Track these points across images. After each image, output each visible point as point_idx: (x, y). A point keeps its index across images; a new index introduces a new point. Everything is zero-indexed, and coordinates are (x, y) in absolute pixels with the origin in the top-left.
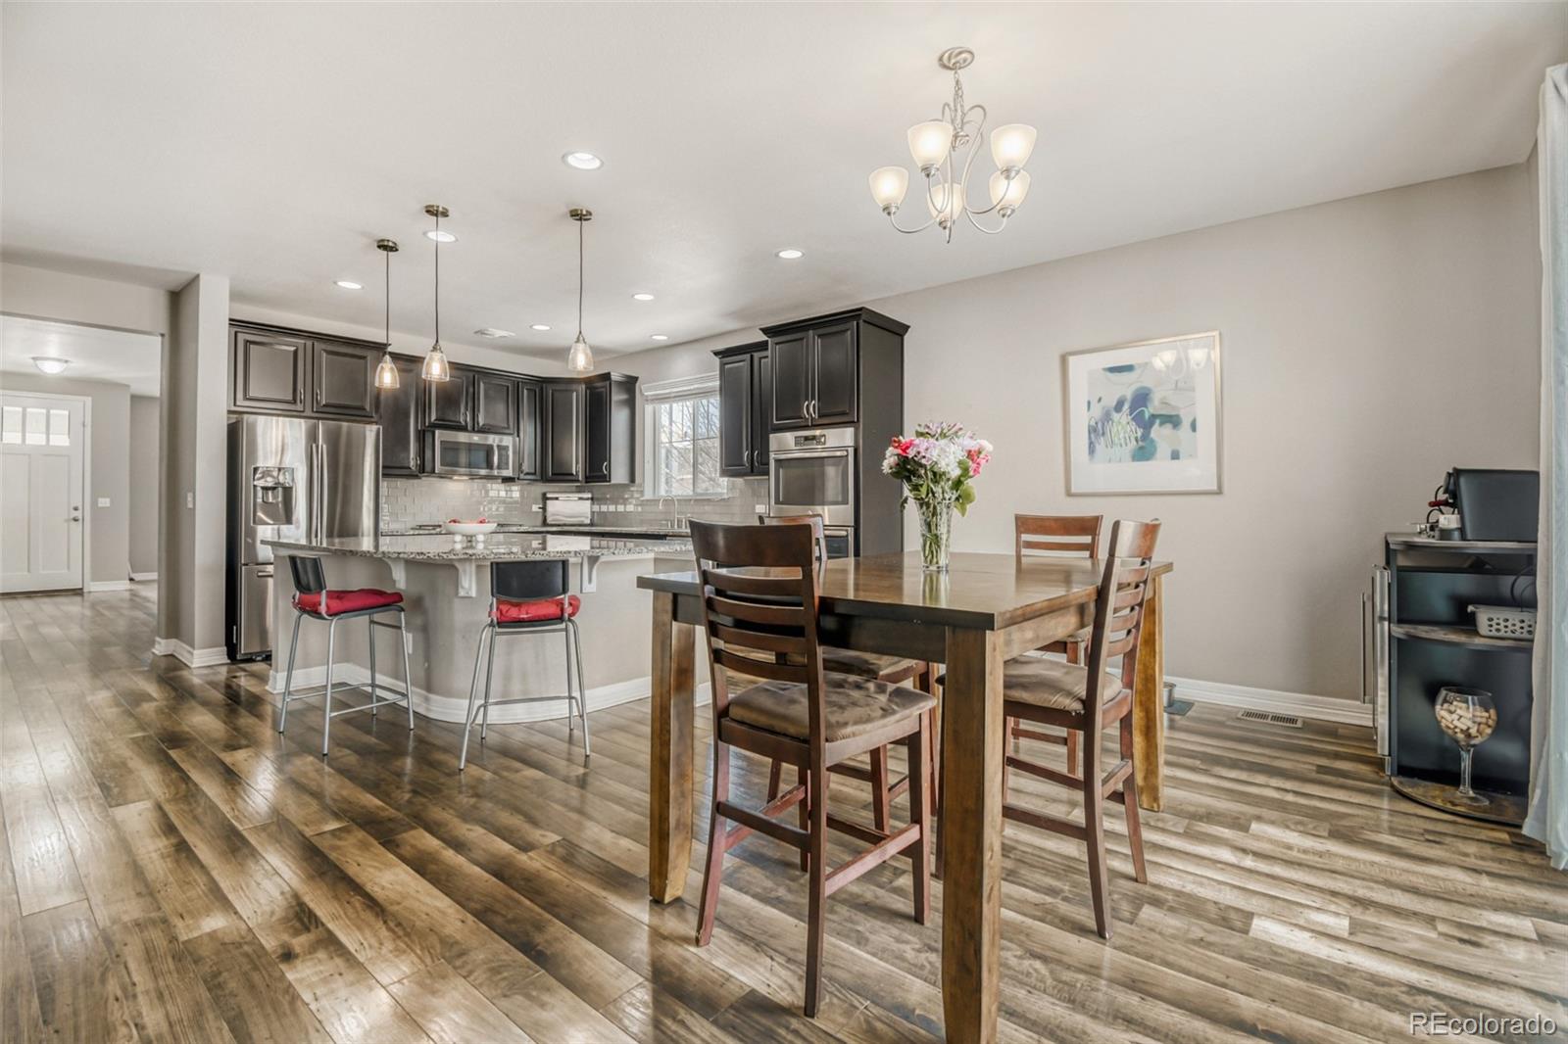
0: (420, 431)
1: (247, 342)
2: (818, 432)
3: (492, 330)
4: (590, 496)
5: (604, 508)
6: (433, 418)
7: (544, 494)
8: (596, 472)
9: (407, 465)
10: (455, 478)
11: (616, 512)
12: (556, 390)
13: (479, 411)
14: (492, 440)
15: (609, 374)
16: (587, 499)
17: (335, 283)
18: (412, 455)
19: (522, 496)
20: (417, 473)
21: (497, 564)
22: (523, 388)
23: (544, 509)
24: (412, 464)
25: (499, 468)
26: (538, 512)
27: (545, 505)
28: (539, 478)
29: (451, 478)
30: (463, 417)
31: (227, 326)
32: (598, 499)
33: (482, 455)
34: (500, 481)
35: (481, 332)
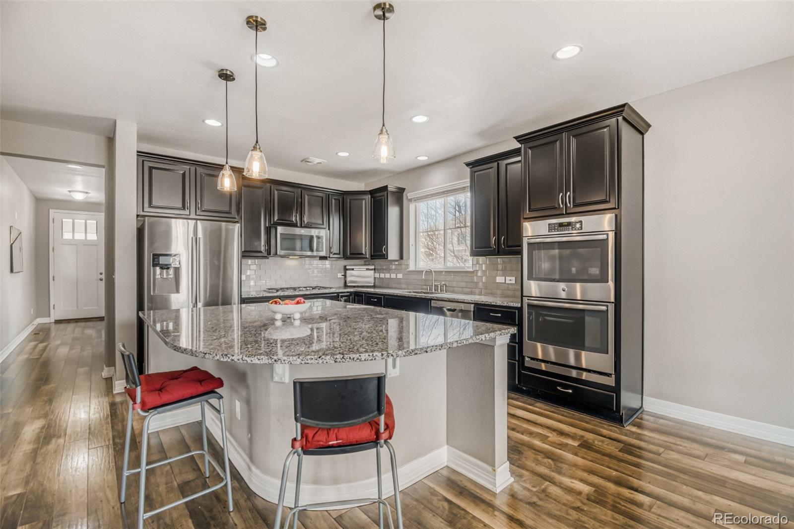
0: (267, 227)
1: (151, 168)
2: (573, 219)
3: (311, 159)
4: (373, 267)
5: (382, 275)
6: (276, 218)
7: (345, 266)
8: (378, 252)
9: (258, 250)
10: (291, 257)
11: (390, 278)
12: (352, 199)
13: (304, 214)
14: (314, 232)
15: (387, 186)
16: (372, 270)
17: (203, 121)
18: (263, 243)
19: (331, 268)
20: (266, 255)
21: (301, 384)
22: (332, 198)
23: (345, 276)
24: (263, 249)
25: (317, 250)
26: (341, 278)
27: (345, 273)
28: (342, 257)
29: (288, 257)
30: (295, 218)
31: (136, 156)
32: (378, 269)
33: (306, 243)
34: (318, 259)
35: (305, 161)
